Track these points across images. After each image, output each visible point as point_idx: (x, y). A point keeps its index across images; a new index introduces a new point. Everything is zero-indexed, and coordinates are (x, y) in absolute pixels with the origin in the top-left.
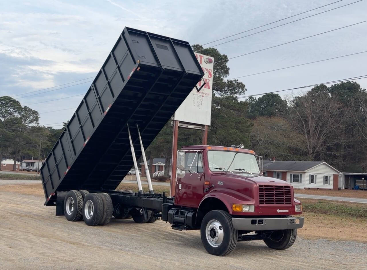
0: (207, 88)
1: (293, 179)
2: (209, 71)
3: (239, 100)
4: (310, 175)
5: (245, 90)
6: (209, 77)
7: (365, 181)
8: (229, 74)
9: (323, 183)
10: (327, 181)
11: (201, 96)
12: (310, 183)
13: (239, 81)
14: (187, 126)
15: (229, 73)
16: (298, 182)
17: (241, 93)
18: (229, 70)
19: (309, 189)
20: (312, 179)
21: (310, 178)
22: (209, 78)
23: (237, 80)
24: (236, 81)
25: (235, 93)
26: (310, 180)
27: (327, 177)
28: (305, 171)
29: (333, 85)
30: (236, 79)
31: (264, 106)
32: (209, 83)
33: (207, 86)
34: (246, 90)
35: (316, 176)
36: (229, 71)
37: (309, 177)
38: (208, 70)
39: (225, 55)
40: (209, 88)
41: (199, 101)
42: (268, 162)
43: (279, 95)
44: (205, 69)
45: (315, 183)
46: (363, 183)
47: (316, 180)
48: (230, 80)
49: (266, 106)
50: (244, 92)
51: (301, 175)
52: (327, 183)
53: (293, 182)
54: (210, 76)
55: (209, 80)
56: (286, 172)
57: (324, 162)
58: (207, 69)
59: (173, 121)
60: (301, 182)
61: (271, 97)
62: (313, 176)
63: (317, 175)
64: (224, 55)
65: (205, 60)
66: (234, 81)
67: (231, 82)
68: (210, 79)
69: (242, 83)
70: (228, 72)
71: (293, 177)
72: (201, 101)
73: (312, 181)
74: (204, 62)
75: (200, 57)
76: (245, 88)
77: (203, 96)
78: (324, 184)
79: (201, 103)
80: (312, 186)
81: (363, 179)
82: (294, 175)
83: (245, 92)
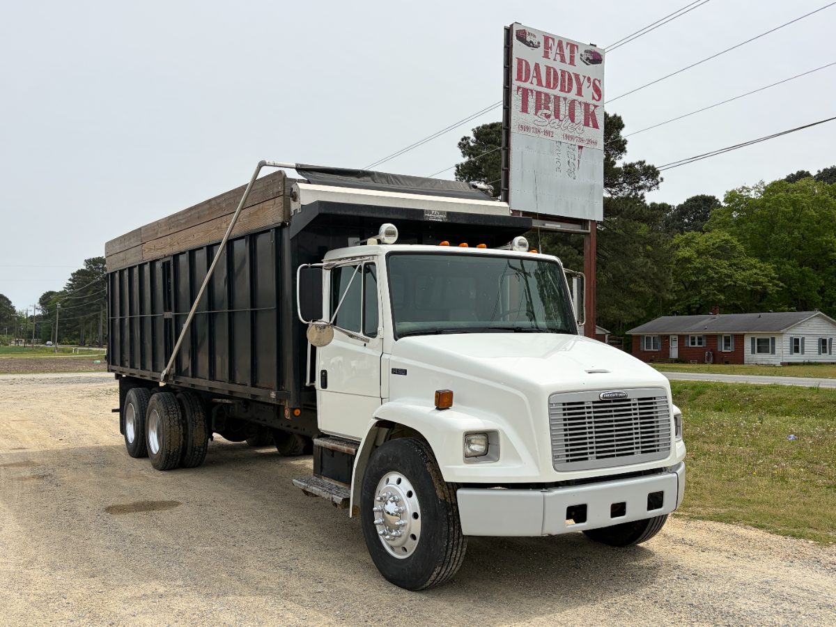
0: (591, 125)
1: (758, 347)
2: (594, 83)
3: (648, 201)
4: (791, 338)
5: (659, 180)
6: (594, 98)
8: (626, 152)
9: (817, 353)
10: (826, 347)
11: (577, 147)
12: (791, 353)
13: (647, 164)
14: (544, 225)
15: (627, 149)
16: (768, 352)
17: (651, 187)
18: (626, 143)
19: (790, 364)
20: (796, 346)
21: (791, 344)
22: (595, 102)
23: (644, 162)
24: (641, 163)
25: (641, 188)
26: (791, 347)
27: (825, 340)
28: (782, 331)
29: (822, 171)
30: (642, 160)
31: (689, 220)
32: (596, 113)
33: (591, 123)
34: (662, 179)
35: (803, 339)
36: (625, 146)
37: (789, 342)
38: (592, 80)
39: (618, 115)
40: (596, 126)
41: (571, 161)
42: (705, 319)
43: (716, 198)
44: (585, 77)
45: (803, 353)
47: (803, 347)
48: (628, 163)
49: (693, 220)
50: (657, 184)
51: (773, 339)
52: (826, 352)
53: (758, 352)
54: (596, 97)
55: (596, 106)
56: (743, 336)
57: (820, 313)
58: (589, 79)
60: (773, 352)
61: (701, 203)
62: (797, 341)
63: (806, 338)
64: (615, 116)
65: (581, 55)
66: (637, 164)
67: (631, 166)
69: (653, 167)
70: (625, 148)
71: (758, 344)
72: (577, 159)
73: (797, 350)
74: (581, 59)
75: (569, 46)
76: (660, 176)
77: (580, 147)
78: (820, 354)
79: (577, 165)
80: (796, 358)
82: (758, 340)
83: (660, 184)
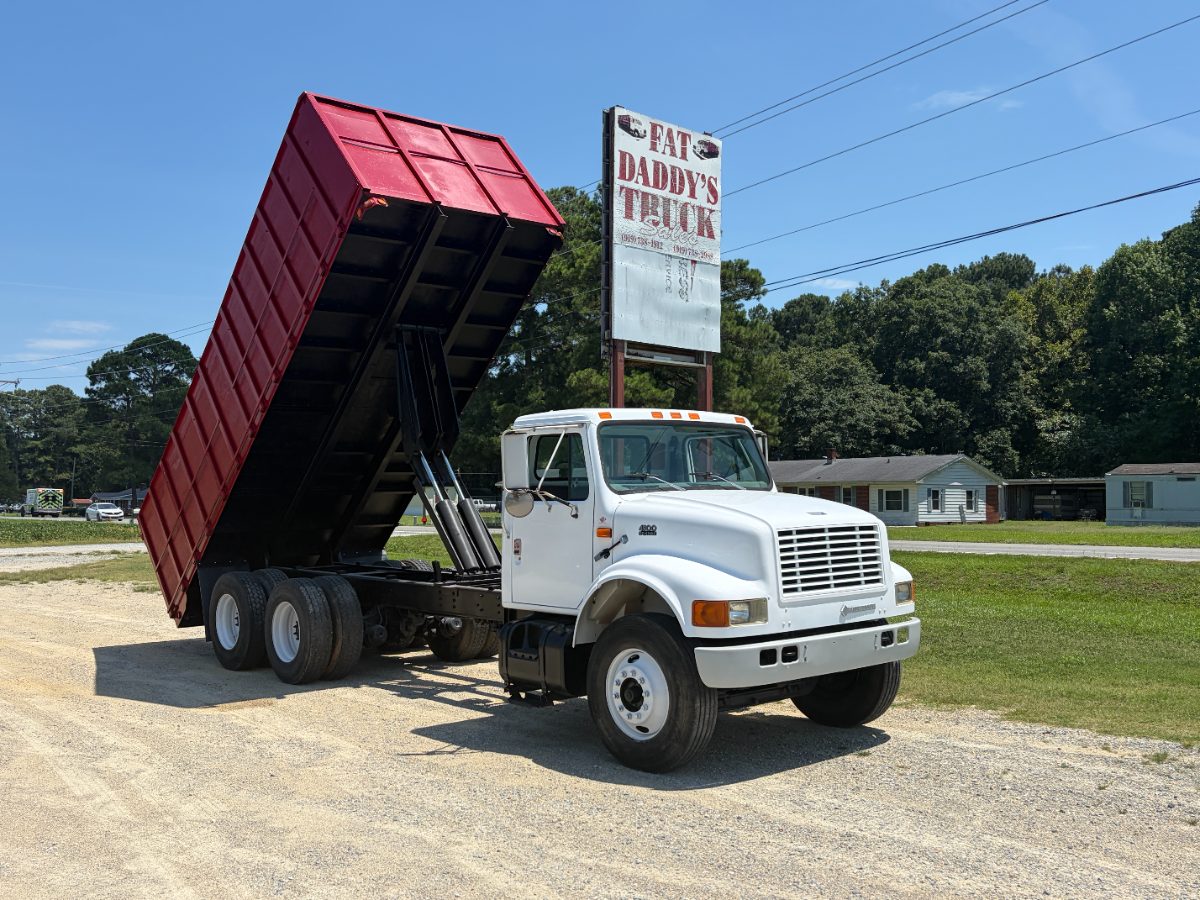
0: (706, 235)
1: (887, 502)
2: (709, 182)
4: (929, 490)
6: (709, 201)
7: (1058, 497)
10: (971, 501)
11: (690, 262)
12: (930, 510)
14: (652, 358)
16: (900, 509)
19: (930, 524)
20: (935, 500)
21: (928, 497)
22: (710, 206)
26: (928, 502)
27: (972, 492)
28: (919, 483)
32: (711, 219)
33: (705, 231)
35: (943, 491)
37: (926, 495)
38: (707, 179)
40: (711, 236)
41: (684, 278)
42: (818, 465)
44: (699, 174)
45: (943, 510)
46: (1053, 502)
47: (943, 502)
51: (907, 492)
52: (971, 507)
53: (887, 508)
54: (712, 200)
55: (711, 211)
56: (868, 486)
58: (703, 177)
59: (609, 341)
60: (906, 509)
62: (936, 494)
63: (946, 490)
68: (713, 207)
71: (887, 499)
72: (690, 277)
73: (935, 504)
74: (695, 152)
75: (680, 135)
77: (694, 262)
79: (690, 284)
80: (936, 516)
81: (1054, 492)
82: (887, 493)
